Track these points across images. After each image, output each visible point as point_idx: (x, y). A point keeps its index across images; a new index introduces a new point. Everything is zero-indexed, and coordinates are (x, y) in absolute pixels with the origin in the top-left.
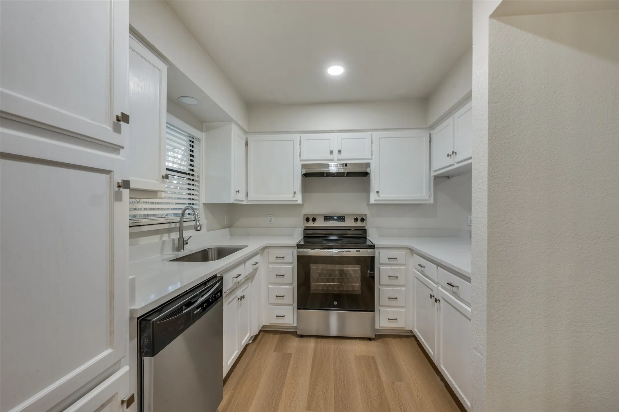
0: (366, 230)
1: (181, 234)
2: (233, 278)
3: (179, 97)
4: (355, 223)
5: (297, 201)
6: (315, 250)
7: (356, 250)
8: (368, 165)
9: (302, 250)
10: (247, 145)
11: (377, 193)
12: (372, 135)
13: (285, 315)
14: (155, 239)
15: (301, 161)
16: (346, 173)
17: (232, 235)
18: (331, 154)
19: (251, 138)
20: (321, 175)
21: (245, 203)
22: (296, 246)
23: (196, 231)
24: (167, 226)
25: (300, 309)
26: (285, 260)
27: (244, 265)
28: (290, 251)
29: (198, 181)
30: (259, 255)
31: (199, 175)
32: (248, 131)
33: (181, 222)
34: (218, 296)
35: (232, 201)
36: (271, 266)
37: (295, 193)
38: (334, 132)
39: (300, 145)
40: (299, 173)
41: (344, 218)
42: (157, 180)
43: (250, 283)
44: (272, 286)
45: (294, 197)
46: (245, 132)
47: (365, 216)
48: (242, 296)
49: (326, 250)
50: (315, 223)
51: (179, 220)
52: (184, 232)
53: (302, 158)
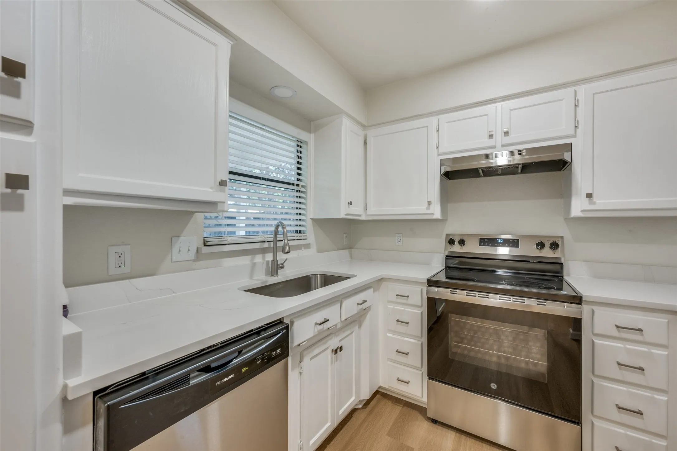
0: (562, 264)
1: (275, 256)
2: (316, 324)
3: (271, 89)
4: (538, 251)
5: (433, 214)
6: (456, 292)
7: (538, 302)
8: (568, 147)
9: (436, 289)
10: (366, 144)
11: (587, 197)
12: (576, 92)
13: (409, 381)
14: (245, 261)
15: (439, 155)
16: (520, 166)
17: (351, 257)
18: (489, 139)
19: (371, 133)
20: (473, 173)
21: (363, 218)
22: (426, 281)
23: (284, 253)
24: (257, 246)
25: (432, 379)
26: (410, 301)
27: (339, 304)
28: (418, 289)
29: (304, 192)
30: (372, 290)
31: (305, 185)
32: (366, 125)
33: (275, 241)
34: (276, 353)
35: (342, 216)
36: (390, 306)
37: (429, 203)
38: (496, 102)
39: (438, 131)
40: (436, 172)
41: (515, 241)
42: (211, 188)
43: (357, 327)
44: (391, 335)
45: (428, 208)
46: (364, 127)
47: (560, 239)
48: (339, 347)
49: (476, 294)
50: (464, 247)
51: (272, 239)
52: (277, 253)
53: (441, 151)
